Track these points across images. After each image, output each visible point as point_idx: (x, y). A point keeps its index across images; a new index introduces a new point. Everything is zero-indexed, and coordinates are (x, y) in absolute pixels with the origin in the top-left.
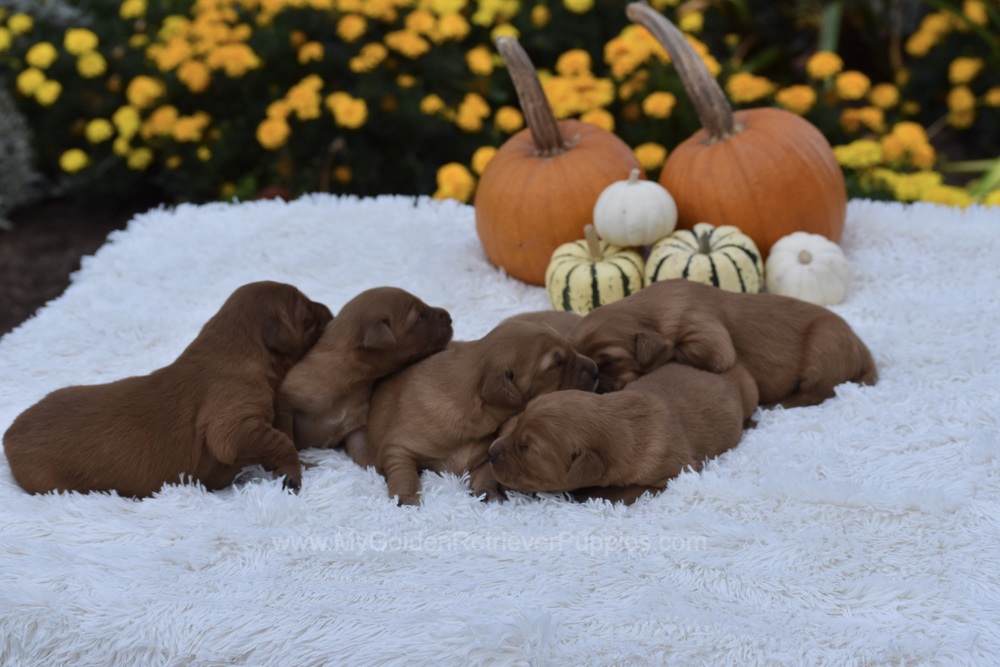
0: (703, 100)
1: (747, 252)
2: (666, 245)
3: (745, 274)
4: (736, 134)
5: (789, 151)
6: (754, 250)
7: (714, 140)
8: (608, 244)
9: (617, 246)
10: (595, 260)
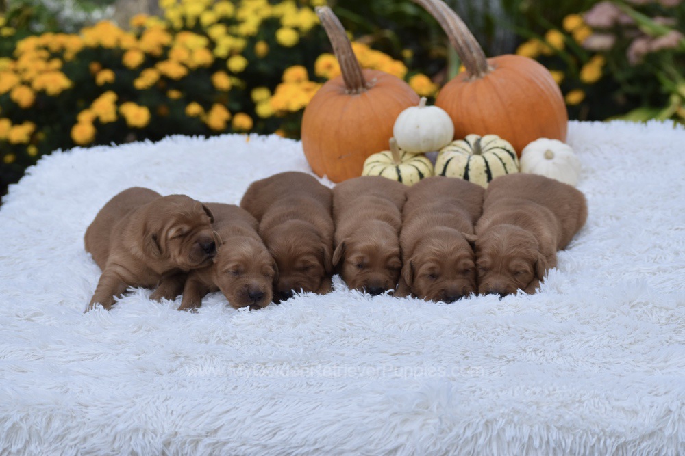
0: (465, 49)
1: (508, 152)
2: (448, 151)
3: (508, 167)
4: (490, 72)
5: (531, 81)
6: (513, 151)
7: (474, 78)
8: (405, 153)
9: (412, 153)
10: (397, 163)
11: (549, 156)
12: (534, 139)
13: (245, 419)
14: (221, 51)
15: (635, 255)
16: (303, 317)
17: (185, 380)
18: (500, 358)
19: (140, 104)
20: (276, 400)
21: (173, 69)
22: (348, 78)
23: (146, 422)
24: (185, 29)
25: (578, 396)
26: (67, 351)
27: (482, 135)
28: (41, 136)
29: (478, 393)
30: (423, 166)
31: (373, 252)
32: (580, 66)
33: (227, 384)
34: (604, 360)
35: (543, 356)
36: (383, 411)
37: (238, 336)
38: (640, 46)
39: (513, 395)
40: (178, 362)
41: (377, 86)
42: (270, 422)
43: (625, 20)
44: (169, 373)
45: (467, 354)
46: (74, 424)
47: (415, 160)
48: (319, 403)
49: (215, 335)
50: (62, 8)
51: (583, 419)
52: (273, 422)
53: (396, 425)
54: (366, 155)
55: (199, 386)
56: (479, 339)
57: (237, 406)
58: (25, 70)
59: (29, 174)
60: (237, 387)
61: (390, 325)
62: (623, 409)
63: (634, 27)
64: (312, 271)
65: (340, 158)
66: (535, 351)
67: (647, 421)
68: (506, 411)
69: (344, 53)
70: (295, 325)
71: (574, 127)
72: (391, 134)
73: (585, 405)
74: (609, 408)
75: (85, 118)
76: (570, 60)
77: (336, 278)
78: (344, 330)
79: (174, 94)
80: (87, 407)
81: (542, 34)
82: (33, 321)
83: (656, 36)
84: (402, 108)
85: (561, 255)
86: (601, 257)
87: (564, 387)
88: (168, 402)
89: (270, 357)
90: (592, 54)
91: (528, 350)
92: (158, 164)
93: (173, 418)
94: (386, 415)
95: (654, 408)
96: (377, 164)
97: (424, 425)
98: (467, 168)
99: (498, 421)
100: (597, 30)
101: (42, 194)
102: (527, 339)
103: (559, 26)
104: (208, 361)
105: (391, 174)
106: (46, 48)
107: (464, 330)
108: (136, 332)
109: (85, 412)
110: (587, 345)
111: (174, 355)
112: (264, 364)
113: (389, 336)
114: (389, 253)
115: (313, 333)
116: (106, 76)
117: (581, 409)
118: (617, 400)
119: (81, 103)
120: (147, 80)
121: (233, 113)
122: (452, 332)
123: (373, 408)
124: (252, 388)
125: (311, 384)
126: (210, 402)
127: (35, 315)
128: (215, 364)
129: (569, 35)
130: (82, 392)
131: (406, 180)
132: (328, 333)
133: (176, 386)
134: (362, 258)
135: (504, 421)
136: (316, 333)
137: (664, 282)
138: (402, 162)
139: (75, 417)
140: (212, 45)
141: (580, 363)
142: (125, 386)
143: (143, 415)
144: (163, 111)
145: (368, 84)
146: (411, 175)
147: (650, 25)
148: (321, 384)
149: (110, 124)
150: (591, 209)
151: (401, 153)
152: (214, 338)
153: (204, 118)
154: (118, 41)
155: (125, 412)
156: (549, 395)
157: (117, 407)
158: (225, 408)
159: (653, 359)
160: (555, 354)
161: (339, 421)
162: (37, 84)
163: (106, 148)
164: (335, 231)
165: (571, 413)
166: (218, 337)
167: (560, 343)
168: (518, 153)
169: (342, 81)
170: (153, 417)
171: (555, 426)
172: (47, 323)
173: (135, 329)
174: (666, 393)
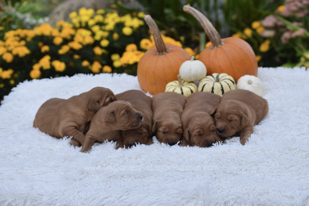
1: (231, 81)
2: (204, 80)
3: (231, 88)
4: (223, 45)
5: (241, 49)
6: (233, 80)
7: (215, 47)
8: (185, 81)
9: (188, 82)
10: (181, 86)
11: (250, 83)
12: (243, 75)
13: (115, 201)
14: (98, 37)
15: (290, 127)
16: (140, 156)
17: (87, 184)
18: (230, 173)
19: (61, 61)
20: (129, 193)
21: (76, 45)
22: (159, 48)
23: (69, 203)
24: (81, 27)
25: (266, 190)
26: (32, 170)
27: (220, 73)
28: (16, 76)
29: (221, 189)
30: (193, 87)
31: (170, 126)
32: (259, 44)
33: (106, 185)
34: (278, 174)
35: (250, 172)
36: (177, 197)
37: (111, 164)
38: (287, 35)
39: (237, 190)
40: (83, 175)
41: (171, 51)
42: (126, 202)
43: (280, 23)
44: (79, 180)
45: (215, 172)
46: (37, 203)
47: (189, 85)
48: (148, 194)
49: (100, 163)
50: (25, 18)
51: (269, 201)
52: (128, 202)
53: (183, 204)
54: (167, 83)
55: (93, 186)
56: (220, 165)
57: (111, 195)
58: (9, 46)
59: (13, 91)
60: (111, 186)
61: (180, 158)
62: (287, 196)
63: (284, 27)
64: (144, 135)
65: (155, 84)
66: (246, 170)
67: (298, 202)
68: (234, 197)
69: (156, 36)
70: (136, 159)
71: (261, 70)
72: (178, 73)
73: (270, 194)
74: (281, 196)
75: (36, 67)
76: (255, 42)
77: (154, 138)
78: (159, 161)
79: (76, 57)
80: (42, 195)
81: (242, 30)
82: (16, 157)
83: (294, 31)
84: (183, 61)
85: (257, 127)
86: (274, 128)
87: (260, 186)
88: (80, 193)
89: (125, 173)
90: (265, 39)
91: (243, 170)
92: (72, 87)
93: (82, 200)
94: (179, 199)
95: (301, 195)
96: (172, 86)
97: (196, 204)
98: (213, 88)
99: (230, 202)
100: (267, 28)
101: (19, 100)
102: (242, 165)
103: (250, 26)
104: (97, 175)
105: (178, 91)
106: (18, 36)
107: (213, 161)
108: (64, 162)
109: (41, 198)
110: (270, 167)
111: (82, 172)
112: (123, 176)
113: (179, 164)
114: (177, 127)
115: (144, 162)
116: (45, 48)
117: (268, 196)
118: (284, 192)
119: (34, 61)
120: (64, 50)
121: (103, 65)
122: (208, 162)
123: (173, 196)
124: (118, 187)
125: (145, 185)
126: (99, 193)
127: (17, 154)
128: (100, 176)
129: (254, 30)
130: (40, 189)
131: (185, 94)
132: (151, 162)
133: (83, 186)
134: (165, 129)
135: (233, 202)
136: (146, 162)
137: (304, 139)
138: (183, 86)
139: (37, 200)
140: (93, 35)
141: (267, 176)
142: (60, 186)
143: (68, 199)
144: (71, 64)
145: (168, 50)
146: (187, 91)
147: (292, 26)
148: (149, 185)
149: (47, 70)
150: (270, 107)
151: (183, 81)
152: (100, 164)
153: (90, 68)
154: (51, 32)
155: (60, 198)
156: (253, 190)
157: (56, 196)
158: (106, 196)
159: (300, 174)
160: (255, 172)
161: (158, 202)
162: (15, 52)
163: (48, 79)
164: (153, 116)
165: (263, 198)
166: (101, 164)
167: (257, 167)
168: (236, 82)
169: (156, 49)
170: (72, 200)
171: (257, 204)
172: (23, 158)
173: (63, 161)
174: (306, 189)
